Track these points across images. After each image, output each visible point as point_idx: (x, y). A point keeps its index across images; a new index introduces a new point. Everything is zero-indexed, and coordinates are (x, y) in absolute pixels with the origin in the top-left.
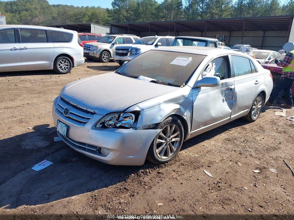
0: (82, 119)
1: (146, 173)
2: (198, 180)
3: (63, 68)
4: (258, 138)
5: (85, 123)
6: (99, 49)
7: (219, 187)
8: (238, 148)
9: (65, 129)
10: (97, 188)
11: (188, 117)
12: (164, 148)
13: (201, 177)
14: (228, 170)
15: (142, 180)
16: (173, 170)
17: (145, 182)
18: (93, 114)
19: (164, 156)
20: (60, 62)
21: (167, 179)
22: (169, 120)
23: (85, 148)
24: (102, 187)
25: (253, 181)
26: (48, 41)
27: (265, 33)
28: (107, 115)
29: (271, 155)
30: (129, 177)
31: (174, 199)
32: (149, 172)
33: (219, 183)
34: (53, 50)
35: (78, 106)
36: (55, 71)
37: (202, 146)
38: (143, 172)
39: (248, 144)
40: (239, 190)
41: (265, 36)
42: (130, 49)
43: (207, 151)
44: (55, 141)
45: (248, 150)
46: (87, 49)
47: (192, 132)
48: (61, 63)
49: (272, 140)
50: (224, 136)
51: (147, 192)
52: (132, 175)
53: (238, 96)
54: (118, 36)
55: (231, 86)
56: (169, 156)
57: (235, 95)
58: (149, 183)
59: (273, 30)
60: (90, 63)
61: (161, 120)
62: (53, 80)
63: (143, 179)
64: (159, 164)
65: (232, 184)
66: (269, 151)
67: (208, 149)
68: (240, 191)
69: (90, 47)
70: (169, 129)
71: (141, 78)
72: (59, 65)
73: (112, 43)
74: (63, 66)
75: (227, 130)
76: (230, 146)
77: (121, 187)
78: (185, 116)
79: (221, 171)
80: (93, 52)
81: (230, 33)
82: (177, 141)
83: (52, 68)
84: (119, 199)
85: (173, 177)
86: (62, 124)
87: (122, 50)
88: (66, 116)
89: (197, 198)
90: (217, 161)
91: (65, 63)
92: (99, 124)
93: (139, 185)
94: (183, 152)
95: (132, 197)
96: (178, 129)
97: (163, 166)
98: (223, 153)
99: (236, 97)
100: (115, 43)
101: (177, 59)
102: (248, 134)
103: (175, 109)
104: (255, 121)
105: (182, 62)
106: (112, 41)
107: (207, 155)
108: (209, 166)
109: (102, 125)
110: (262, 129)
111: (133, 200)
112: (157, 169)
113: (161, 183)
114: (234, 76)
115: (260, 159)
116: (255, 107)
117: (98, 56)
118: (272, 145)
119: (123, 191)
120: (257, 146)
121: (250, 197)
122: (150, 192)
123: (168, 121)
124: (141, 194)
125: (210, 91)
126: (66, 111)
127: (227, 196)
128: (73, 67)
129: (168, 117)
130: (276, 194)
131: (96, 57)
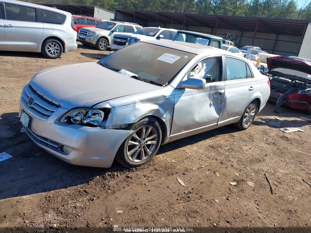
0: (46, 111)
1: (113, 176)
2: (168, 187)
3: (52, 52)
4: (245, 148)
5: (49, 116)
6: (96, 35)
7: (189, 197)
8: (221, 157)
9: (27, 120)
10: (55, 188)
11: (167, 119)
12: (137, 150)
13: (172, 185)
14: (203, 180)
15: (107, 183)
16: (143, 175)
17: (109, 186)
18: (58, 106)
19: (136, 159)
20: (50, 45)
21: (135, 185)
22: (145, 121)
23: (48, 144)
24: (61, 188)
25: (226, 193)
26: (36, 21)
27: (278, 37)
28: (72, 109)
29: (253, 167)
30: (93, 179)
31: (136, 207)
32: (117, 175)
33: (190, 193)
34: (41, 31)
35: (44, 97)
36: (42, 55)
37: (183, 152)
38: (110, 175)
39: (233, 153)
40: (209, 202)
41: (278, 39)
42: (129, 39)
43: (186, 157)
44: (21, 131)
45: (230, 160)
46: (84, 34)
47: (171, 136)
48: (51, 47)
49: (259, 152)
50: (208, 142)
51: (109, 197)
52: (97, 177)
53: (227, 101)
54: (118, 23)
55: (221, 90)
56: (143, 159)
57: (224, 101)
58: (113, 187)
59: (286, 34)
60: (85, 50)
61: (135, 120)
62: (38, 64)
63: (109, 182)
64: (130, 167)
65: (204, 196)
66: (253, 162)
67: (188, 155)
68: (210, 204)
69: (87, 33)
70: (144, 131)
71: (122, 72)
72: (48, 48)
73: (112, 30)
74: (53, 50)
75: (213, 136)
76: (212, 154)
77: (81, 190)
78: (164, 118)
79: (195, 180)
80: (90, 37)
81: (242, 33)
82: (153, 144)
83: (39, 50)
84: (76, 203)
85: (142, 183)
86: (26, 114)
87: (120, 38)
88: (30, 106)
89: (161, 208)
90: (194, 169)
91: (54, 46)
92: (63, 118)
93: (102, 188)
94: (161, 156)
95: (90, 201)
96: (155, 131)
97: (134, 169)
98: (202, 160)
99: (225, 103)
100: (115, 31)
101: (165, 54)
102: (235, 143)
103: (152, 110)
104: (246, 129)
105: (169, 59)
106: (112, 28)
107: (185, 161)
108: (184, 174)
109: (67, 120)
110: (251, 138)
111: (91, 204)
112: (126, 172)
113: (127, 189)
114: (226, 79)
115: (241, 171)
116: (248, 115)
117: (94, 42)
118: (258, 157)
119: (82, 194)
120: (241, 157)
121: (218, 211)
122: (112, 198)
123: (143, 122)
124: (102, 199)
125: (195, 94)
126: (31, 101)
127: (195, 208)
128: (64, 52)
129: (144, 118)
130: (247, 210)
131: (91, 43)
